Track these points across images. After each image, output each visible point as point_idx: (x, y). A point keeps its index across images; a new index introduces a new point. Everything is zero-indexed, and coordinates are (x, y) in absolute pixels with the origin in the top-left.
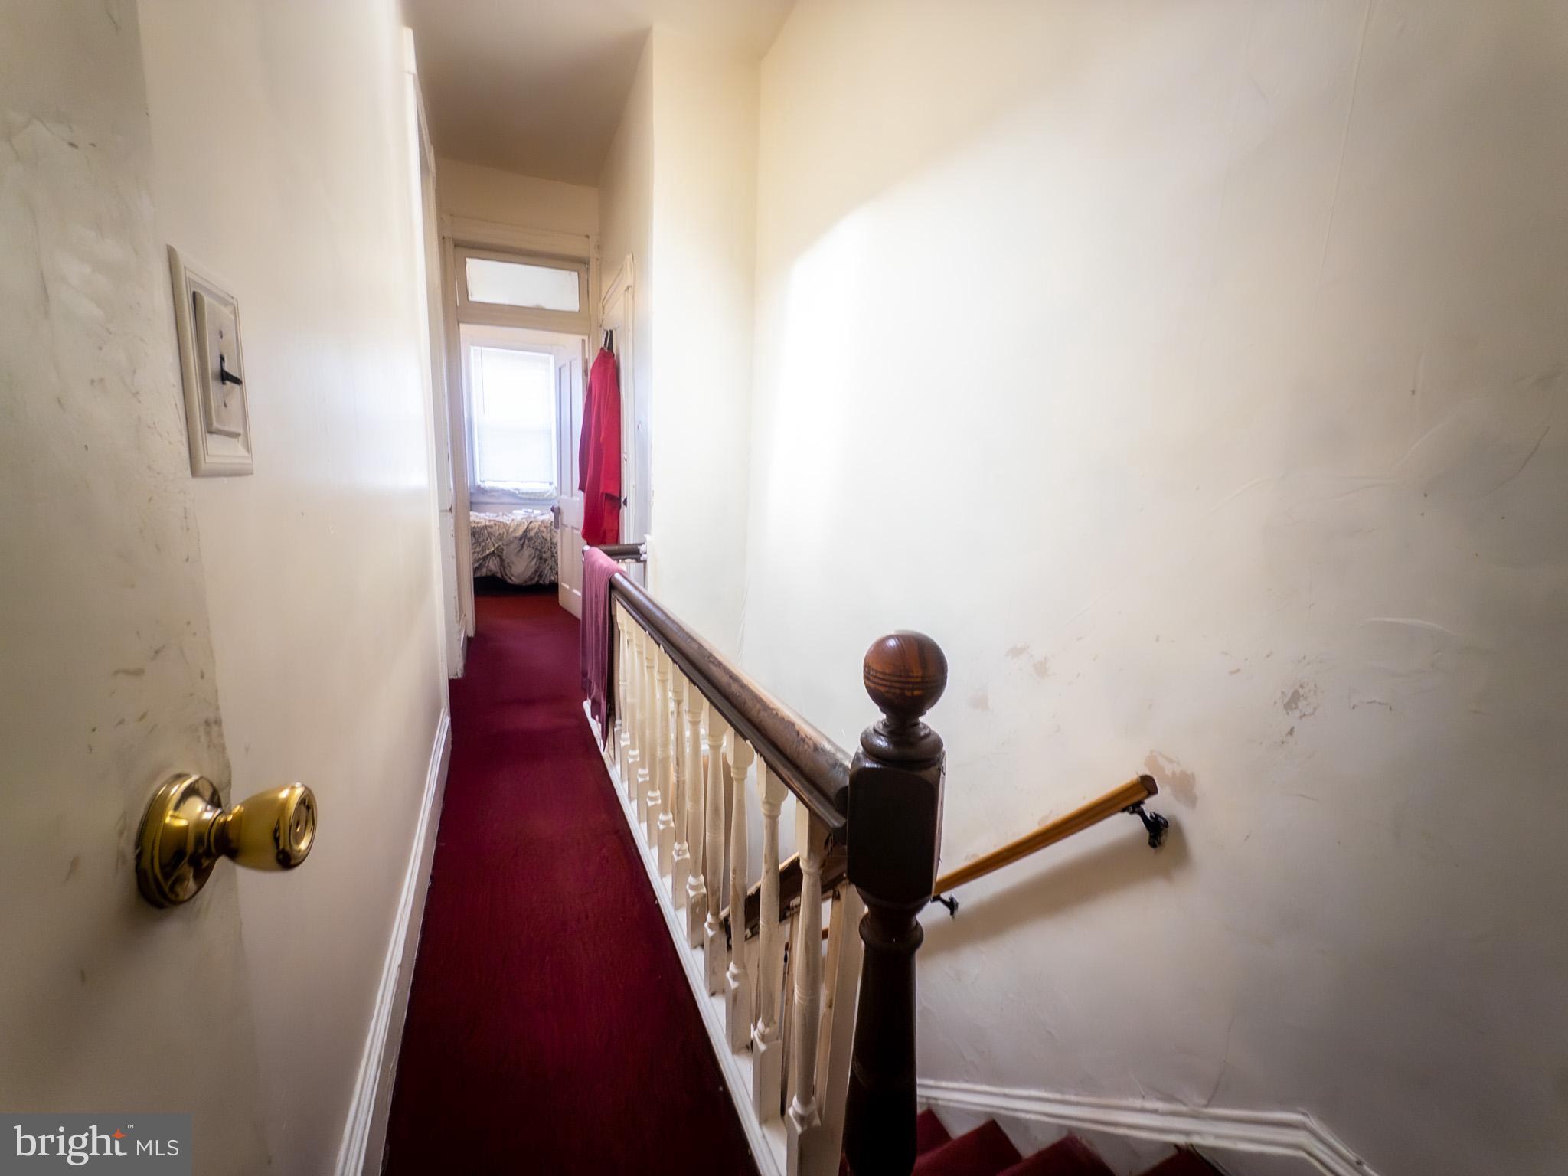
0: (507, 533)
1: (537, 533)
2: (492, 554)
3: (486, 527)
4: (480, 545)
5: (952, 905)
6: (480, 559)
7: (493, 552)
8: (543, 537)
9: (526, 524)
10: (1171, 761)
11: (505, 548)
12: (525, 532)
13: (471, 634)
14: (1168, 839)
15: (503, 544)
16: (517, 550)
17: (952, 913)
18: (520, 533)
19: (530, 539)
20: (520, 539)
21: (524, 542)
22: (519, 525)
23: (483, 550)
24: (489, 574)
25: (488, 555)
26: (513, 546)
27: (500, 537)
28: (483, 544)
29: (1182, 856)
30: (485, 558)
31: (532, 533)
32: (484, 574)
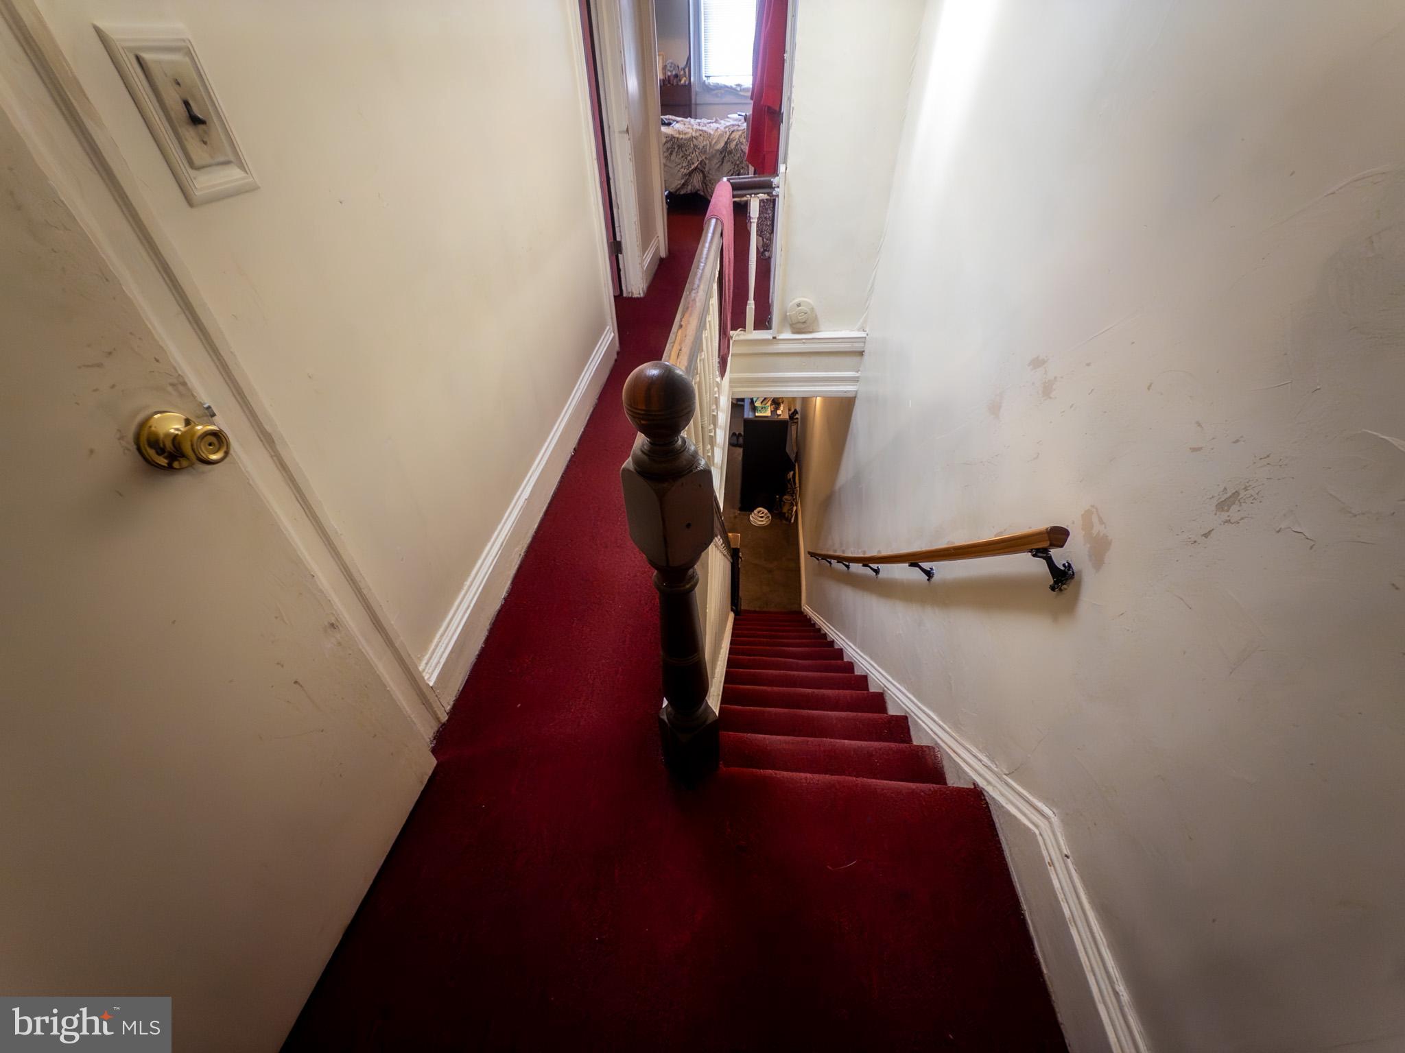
0: (710, 143)
1: (737, 145)
2: (696, 168)
3: (692, 138)
4: (686, 158)
5: (929, 574)
6: (686, 175)
7: (697, 166)
8: (742, 150)
9: (728, 134)
10: (1101, 522)
11: (707, 162)
12: (726, 143)
13: (663, 254)
14: (1069, 588)
15: (706, 158)
16: (717, 166)
17: (928, 580)
18: (720, 146)
19: (730, 152)
20: (721, 153)
21: (725, 156)
22: (721, 136)
23: (692, 163)
24: (694, 191)
25: (693, 170)
26: (715, 161)
27: (704, 151)
28: (689, 158)
29: (1070, 608)
30: (690, 174)
31: (733, 145)
32: (689, 192)
